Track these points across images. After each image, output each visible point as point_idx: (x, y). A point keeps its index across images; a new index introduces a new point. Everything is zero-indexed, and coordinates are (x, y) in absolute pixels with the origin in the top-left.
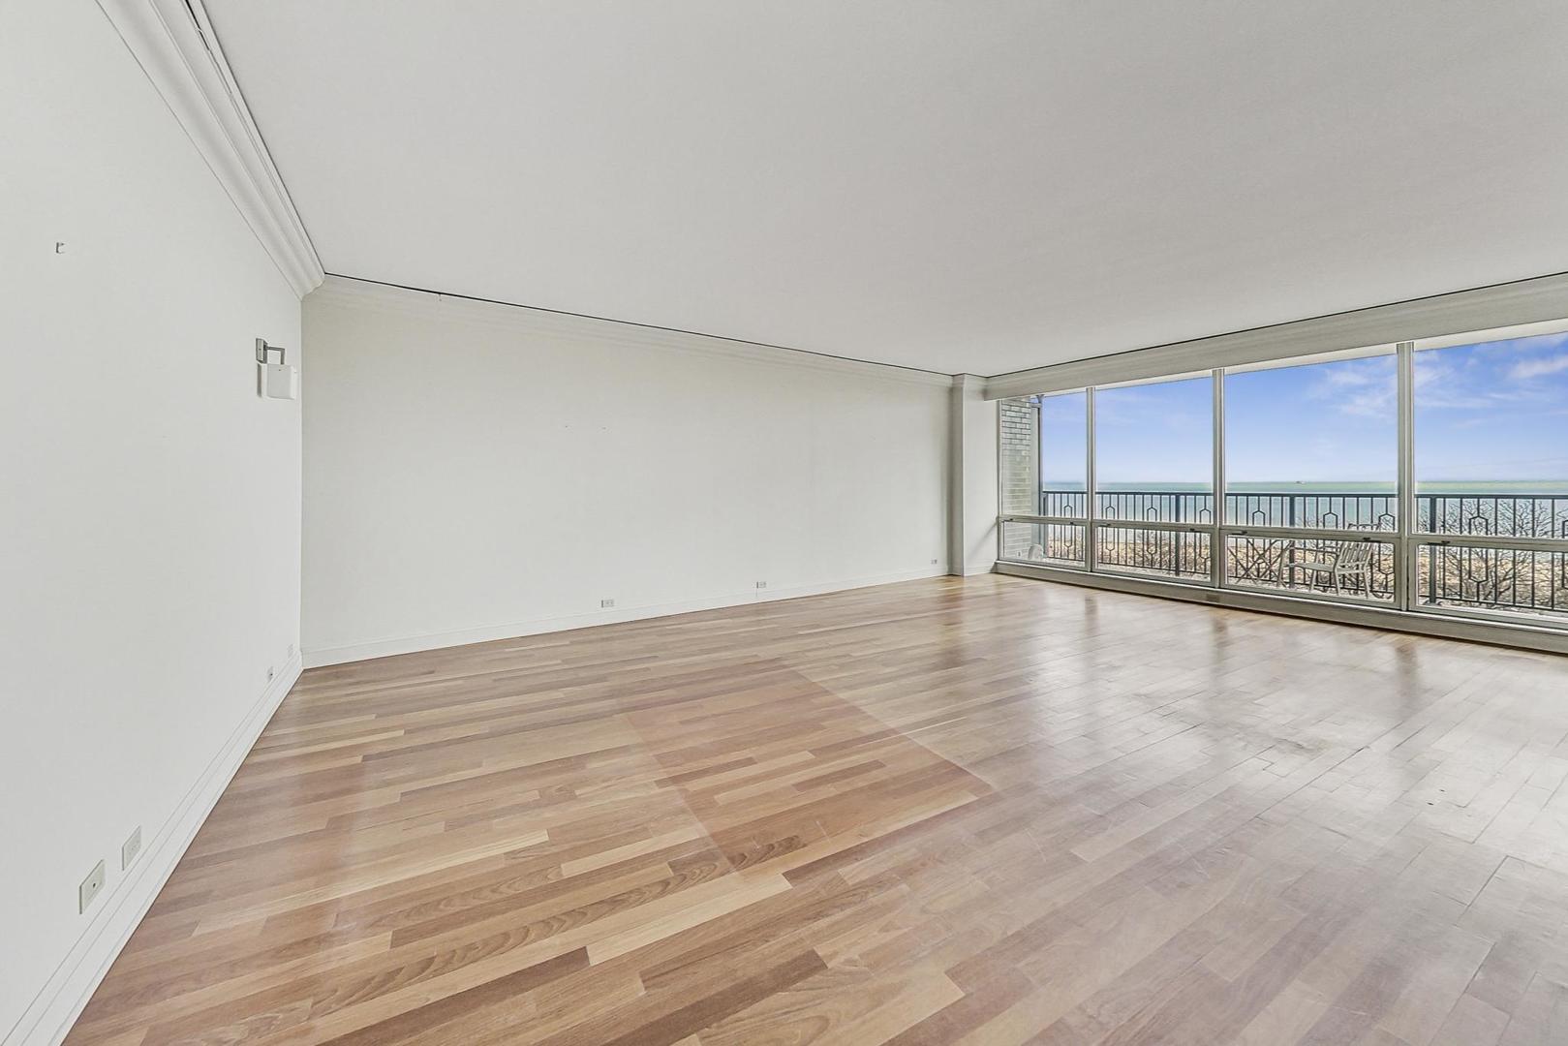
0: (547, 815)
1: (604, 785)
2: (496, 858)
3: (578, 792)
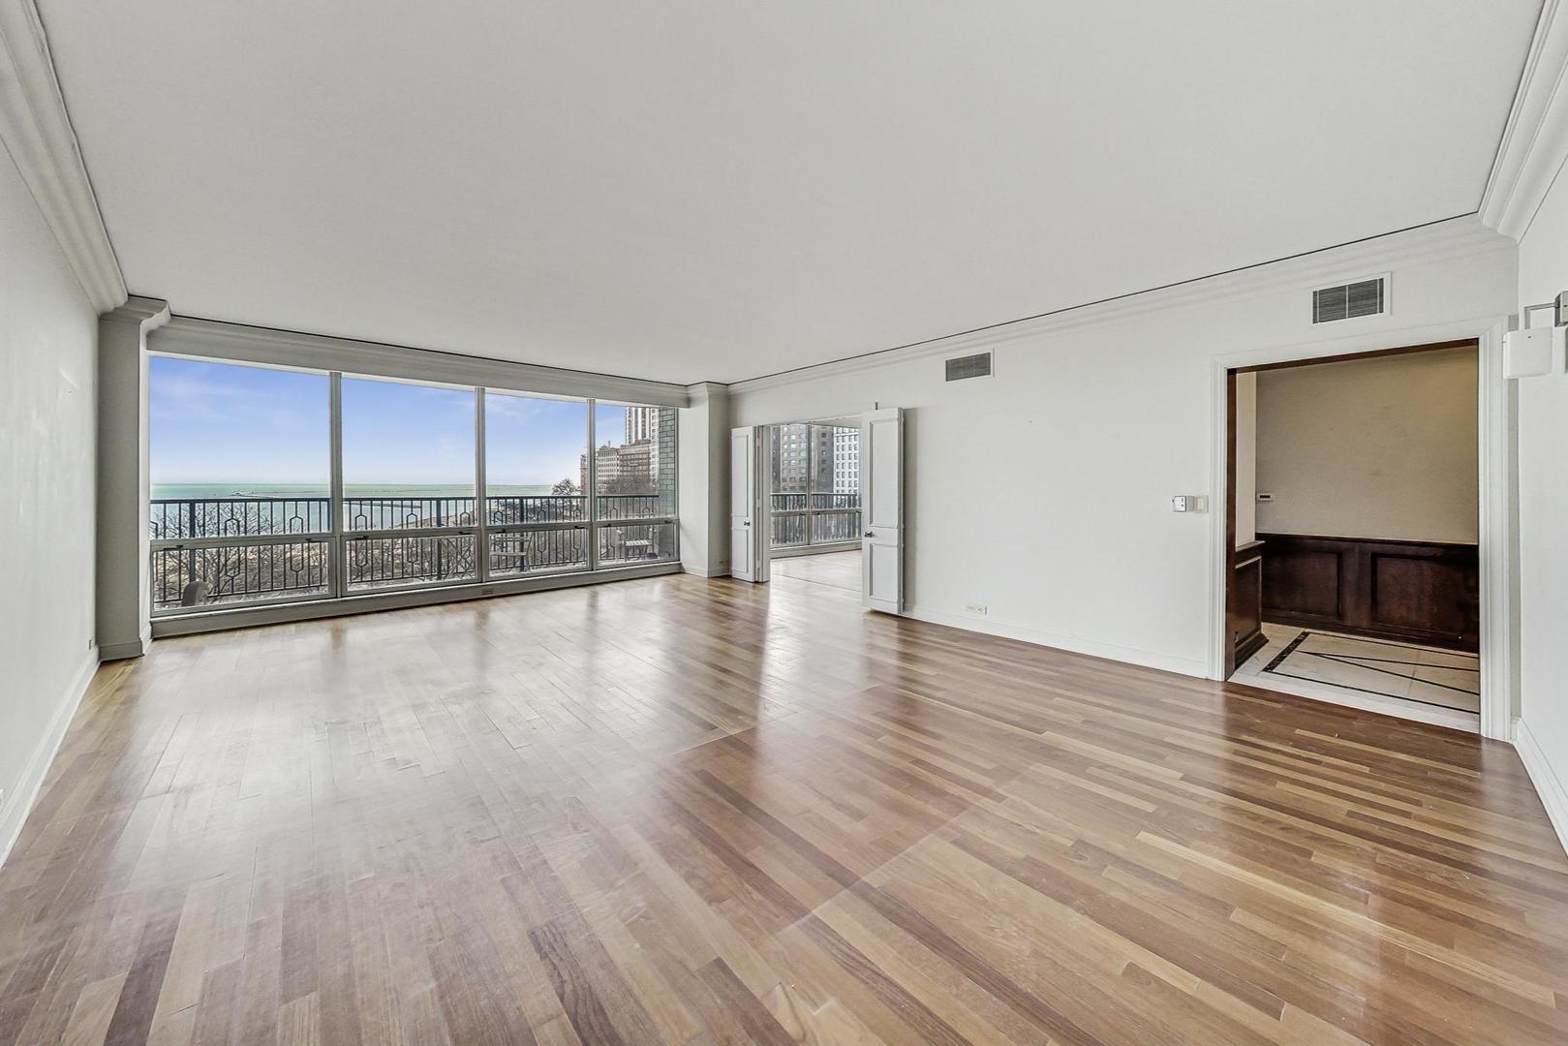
0: (1120, 846)
1: (1038, 831)
2: (1198, 849)
3: (1069, 843)
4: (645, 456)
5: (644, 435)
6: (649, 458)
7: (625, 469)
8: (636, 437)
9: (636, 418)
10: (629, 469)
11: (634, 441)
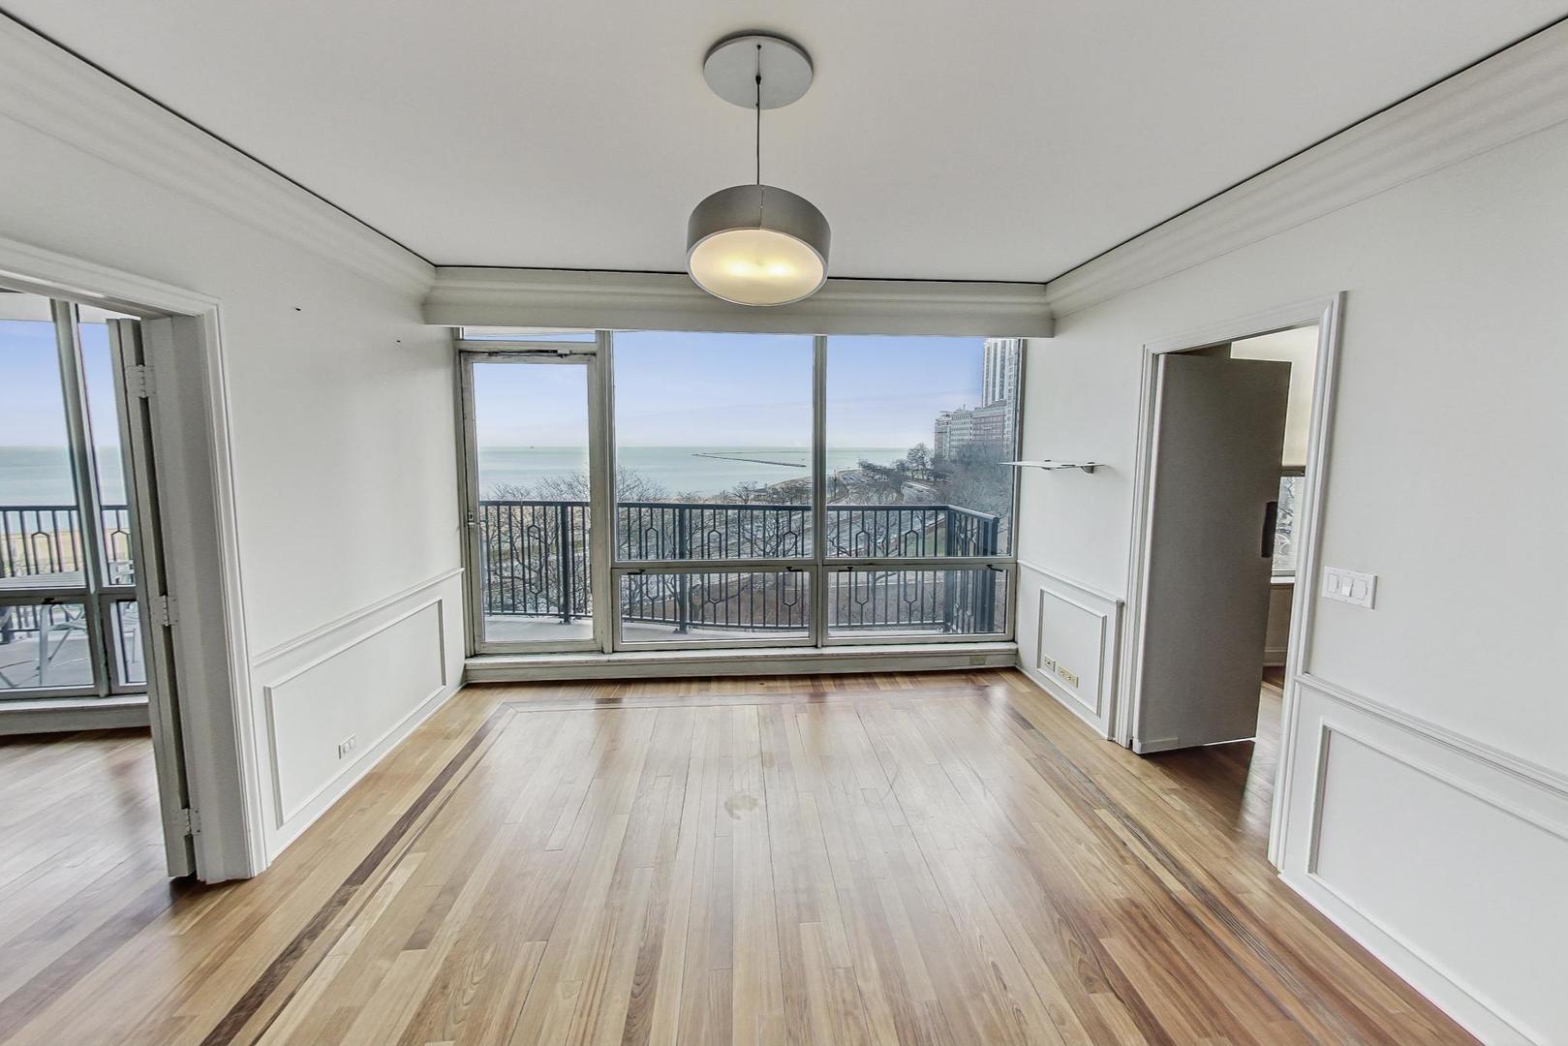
4: (999, 419)
5: (1002, 396)
6: (1004, 421)
7: (978, 432)
8: (994, 399)
9: (994, 378)
10: (982, 432)
11: (990, 402)
